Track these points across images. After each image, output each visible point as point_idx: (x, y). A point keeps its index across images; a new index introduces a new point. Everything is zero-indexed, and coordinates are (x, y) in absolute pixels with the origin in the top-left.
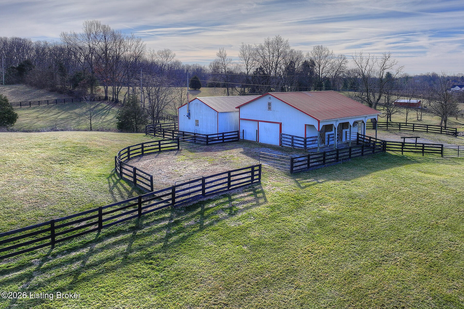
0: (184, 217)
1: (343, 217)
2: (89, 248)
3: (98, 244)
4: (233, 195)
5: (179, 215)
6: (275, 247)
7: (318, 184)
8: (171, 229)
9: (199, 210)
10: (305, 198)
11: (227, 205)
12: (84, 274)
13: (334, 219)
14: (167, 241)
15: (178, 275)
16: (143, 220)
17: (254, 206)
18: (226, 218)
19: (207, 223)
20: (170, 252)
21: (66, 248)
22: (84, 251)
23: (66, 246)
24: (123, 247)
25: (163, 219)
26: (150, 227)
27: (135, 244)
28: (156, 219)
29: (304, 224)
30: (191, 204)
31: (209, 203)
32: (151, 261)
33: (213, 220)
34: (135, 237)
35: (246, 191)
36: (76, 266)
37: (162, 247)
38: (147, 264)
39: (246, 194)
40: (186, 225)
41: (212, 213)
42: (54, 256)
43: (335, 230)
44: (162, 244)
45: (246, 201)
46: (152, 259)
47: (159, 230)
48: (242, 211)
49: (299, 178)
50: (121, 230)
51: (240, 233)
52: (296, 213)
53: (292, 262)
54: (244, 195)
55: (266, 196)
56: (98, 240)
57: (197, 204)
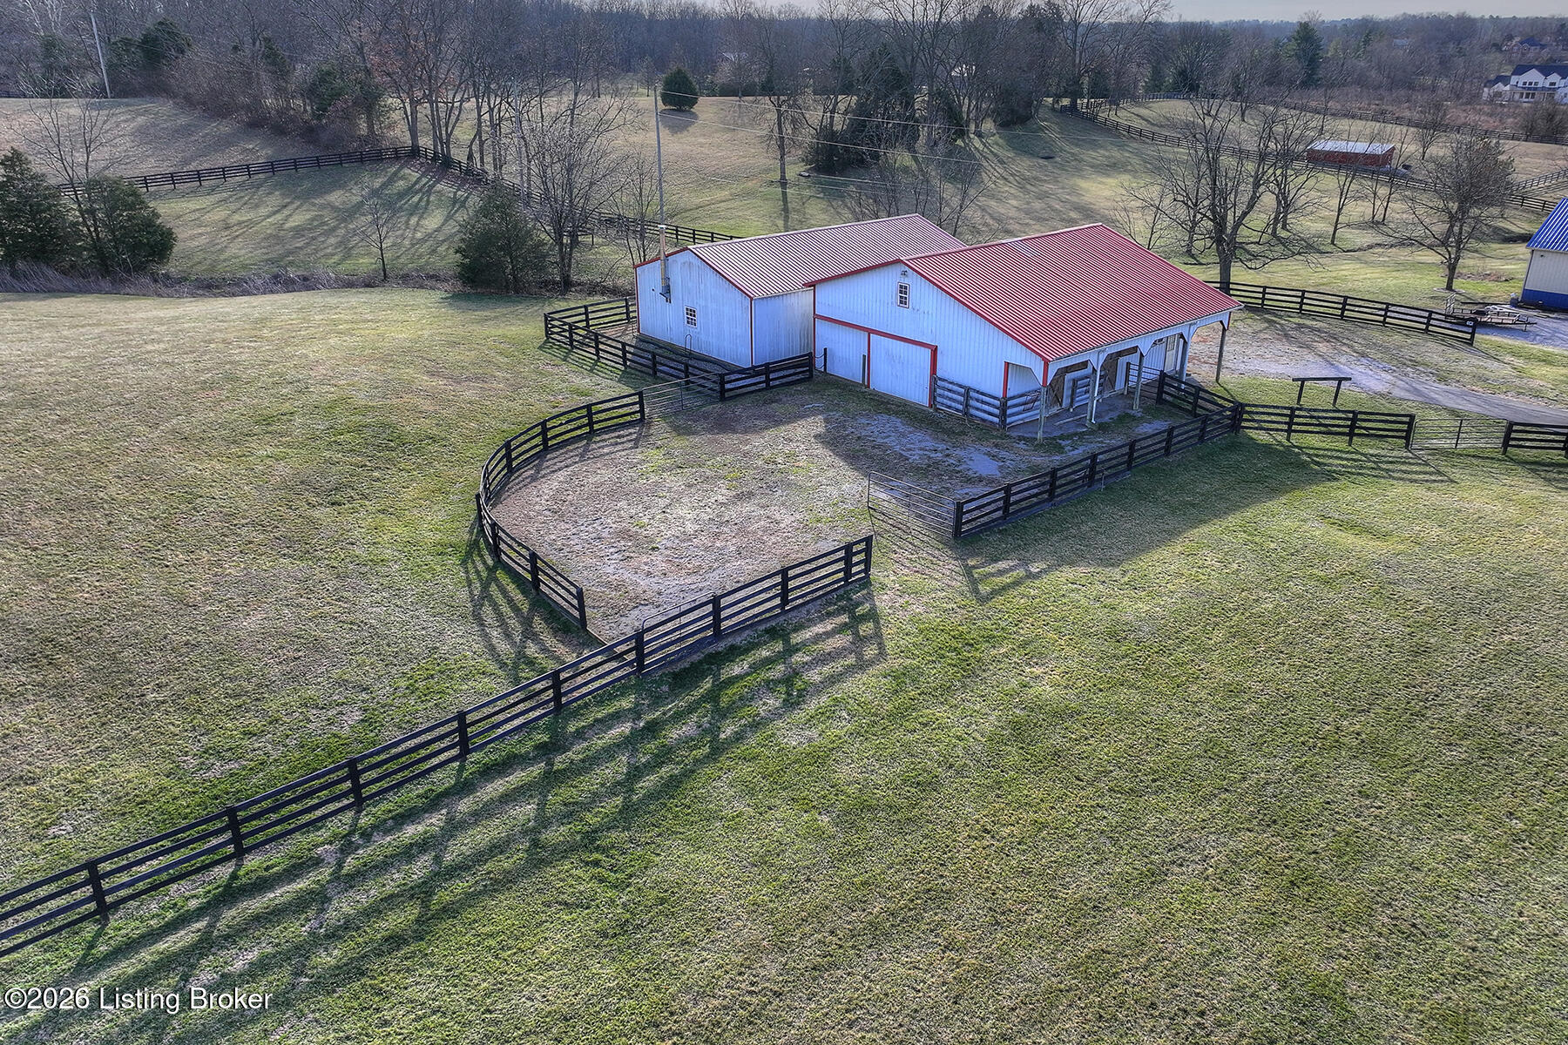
0: (670, 709)
1: (1085, 709)
2: (444, 811)
3: (465, 800)
4: (796, 630)
5: (657, 701)
6: (899, 816)
7: (1028, 582)
8: (637, 750)
9: (707, 684)
10: (989, 638)
11: (779, 670)
12: (443, 896)
13: (1061, 715)
14: (632, 790)
15: (662, 901)
16: (566, 720)
17: (850, 670)
18: (776, 715)
19: (729, 732)
20: (642, 828)
21: (390, 811)
22: (433, 820)
23: (391, 806)
24: (526, 811)
25: (617, 717)
26: (585, 744)
27: (555, 799)
28: (599, 716)
29: (978, 736)
30: (687, 665)
31: (732, 661)
32: (596, 856)
33: (743, 722)
34: (552, 779)
35: (829, 615)
36: (420, 868)
37: (621, 812)
38: (587, 863)
39: (829, 626)
40: (675, 736)
41: (741, 699)
42: (367, 836)
43: (1060, 757)
44: (619, 800)
45: (829, 654)
46: (597, 849)
47: (610, 752)
48: (819, 689)
49: (978, 555)
50: (515, 756)
51: (812, 769)
52: (959, 696)
53: (941, 865)
54: (824, 630)
55: (884, 630)
56: (464, 788)
57: (700, 662)
